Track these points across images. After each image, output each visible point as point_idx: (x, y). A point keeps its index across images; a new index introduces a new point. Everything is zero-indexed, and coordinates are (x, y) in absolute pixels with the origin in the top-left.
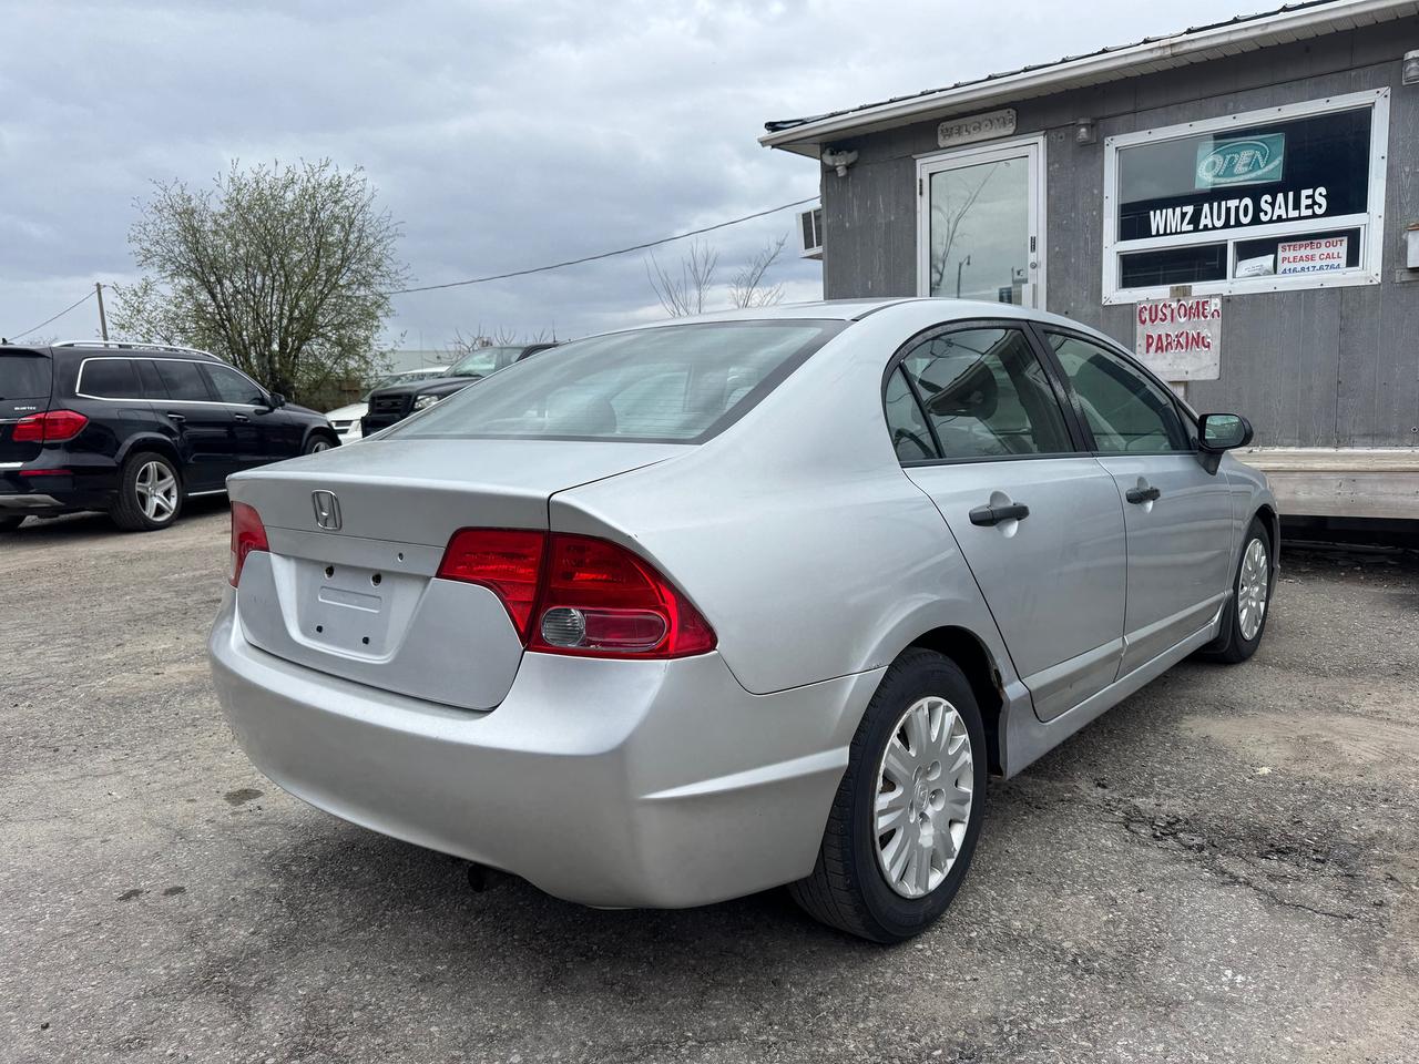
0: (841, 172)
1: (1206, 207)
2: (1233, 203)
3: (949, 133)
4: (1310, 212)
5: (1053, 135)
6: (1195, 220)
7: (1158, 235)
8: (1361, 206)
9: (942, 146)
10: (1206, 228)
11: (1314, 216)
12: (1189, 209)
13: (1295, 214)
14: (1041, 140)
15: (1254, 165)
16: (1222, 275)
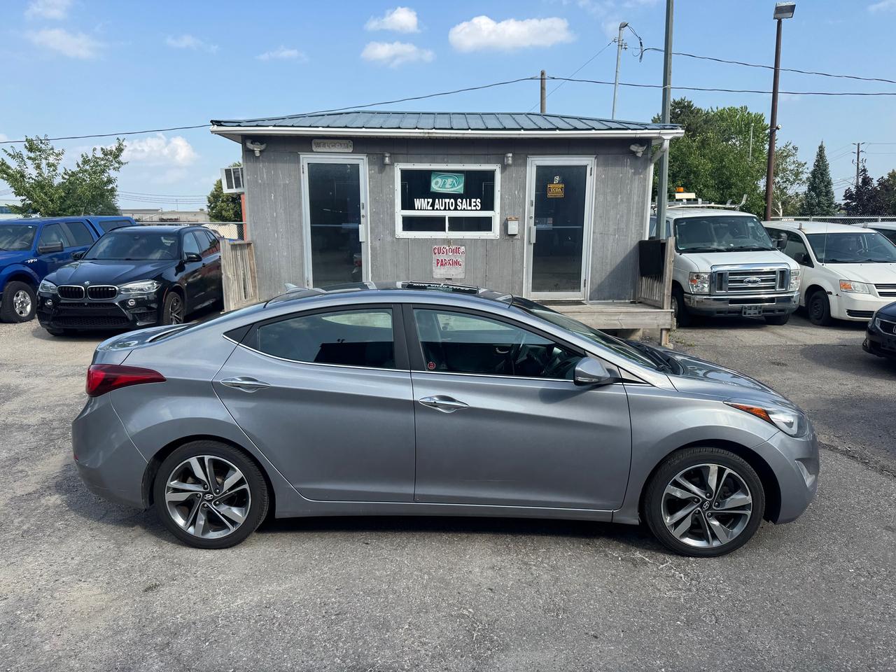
0: (257, 154)
1: (437, 200)
2: (447, 200)
3: (318, 145)
4: (474, 208)
5: (371, 157)
6: (433, 205)
7: (418, 209)
8: (491, 208)
9: (315, 150)
10: (437, 209)
11: (476, 210)
12: (430, 200)
13: (469, 208)
14: (364, 157)
15: (453, 186)
16: (444, 230)
